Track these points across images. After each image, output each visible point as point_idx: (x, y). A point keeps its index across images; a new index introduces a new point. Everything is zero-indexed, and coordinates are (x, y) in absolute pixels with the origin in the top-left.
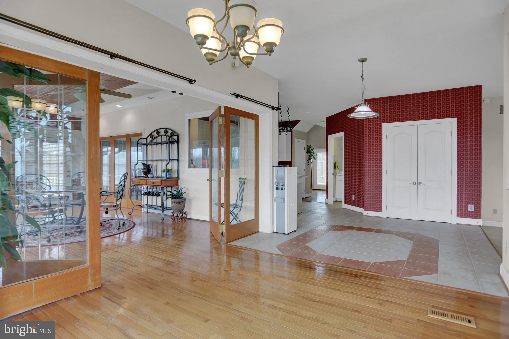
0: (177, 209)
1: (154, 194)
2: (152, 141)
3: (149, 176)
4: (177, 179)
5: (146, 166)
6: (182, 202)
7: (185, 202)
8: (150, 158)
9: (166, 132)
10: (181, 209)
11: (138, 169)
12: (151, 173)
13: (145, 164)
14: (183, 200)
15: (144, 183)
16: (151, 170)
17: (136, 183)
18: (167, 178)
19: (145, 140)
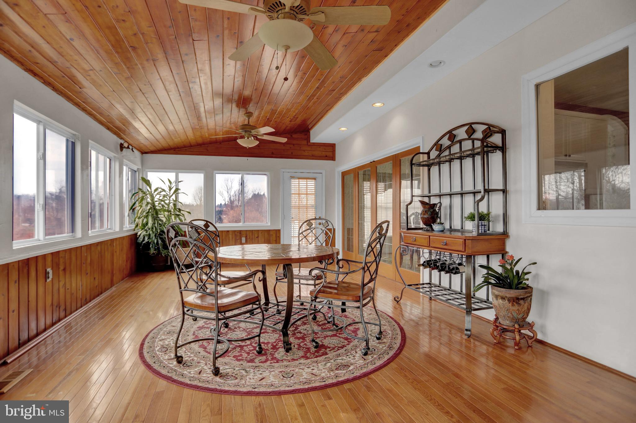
0: (510, 315)
1: (447, 269)
2: (439, 156)
3: (436, 227)
4: (503, 237)
5: (427, 206)
6: (523, 299)
7: (531, 299)
8: (435, 190)
9: (471, 131)
10: (520, 316)
11: (413, 214)
12: (438, 220)
13: (427, 204)
14: (526, 293)
15: (425, 243)
16: (439, 216)
17: (409, 242)
18: (479, 235)
19: (426, 156)
